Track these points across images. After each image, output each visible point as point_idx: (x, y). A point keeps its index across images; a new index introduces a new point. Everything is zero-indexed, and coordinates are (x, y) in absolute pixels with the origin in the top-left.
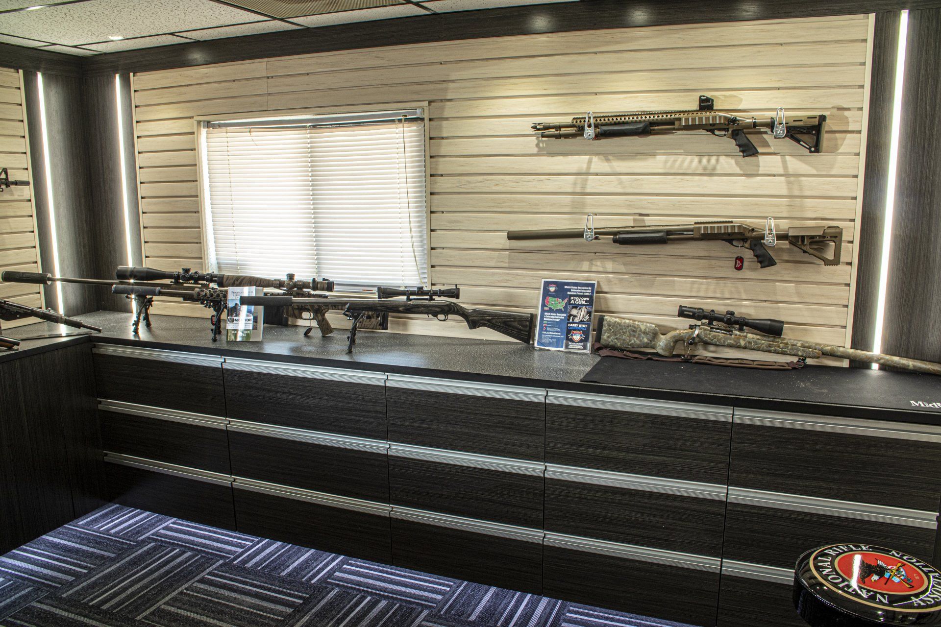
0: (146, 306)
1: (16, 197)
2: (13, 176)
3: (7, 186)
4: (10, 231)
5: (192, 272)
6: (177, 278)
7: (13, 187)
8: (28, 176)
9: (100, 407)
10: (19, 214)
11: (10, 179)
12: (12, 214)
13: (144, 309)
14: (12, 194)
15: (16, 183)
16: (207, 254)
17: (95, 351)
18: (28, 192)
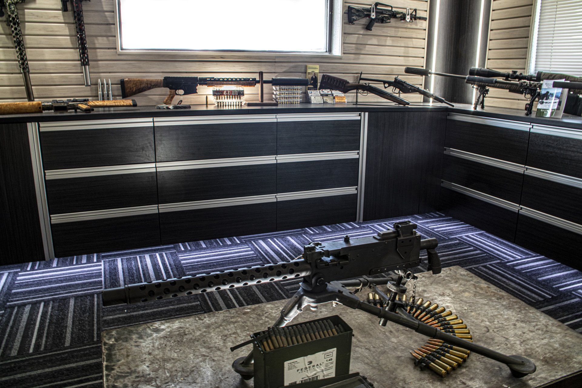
0: (484, 94)
1: (418, 27)
2: (420, 14)
3: (415, 19)
4: (412, 46)
5: (518, 74)
6: (507, 77)
7: (418, 21)
8: (426, 15)
9: (445, 152)
10: (418, 37)
11: (417, 16)
12: (415, 37)
13: (482, 96)
14: (417, 25)
15: (420, 18)
16: (529, 66)
17: (449, 117)
18: (425, 24)
